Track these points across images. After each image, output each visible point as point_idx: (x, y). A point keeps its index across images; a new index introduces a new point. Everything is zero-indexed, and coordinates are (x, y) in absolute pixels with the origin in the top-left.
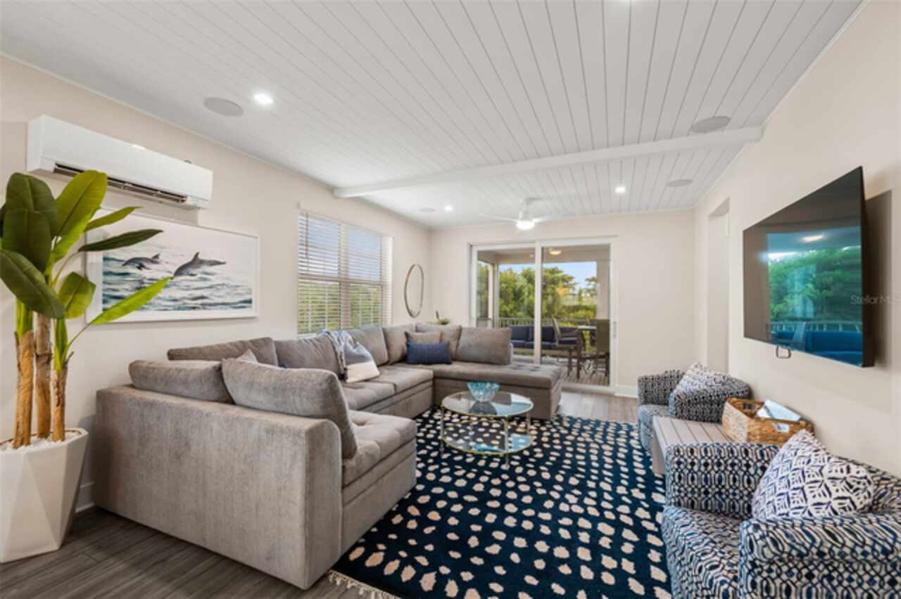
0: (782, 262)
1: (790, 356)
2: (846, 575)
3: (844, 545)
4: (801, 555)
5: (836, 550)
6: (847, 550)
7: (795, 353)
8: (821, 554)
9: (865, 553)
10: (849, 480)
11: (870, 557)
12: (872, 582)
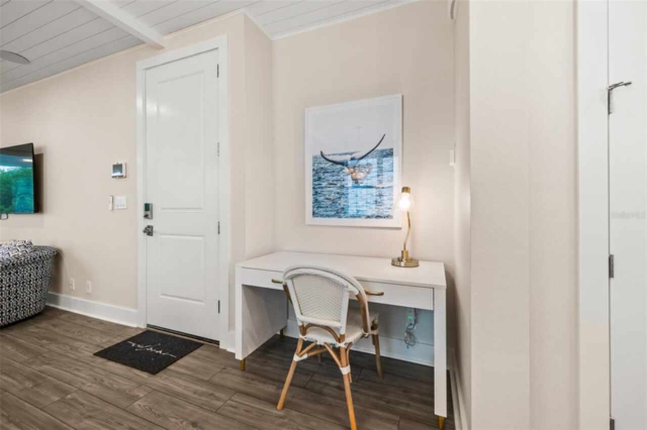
0: (9, 172)
1: (8, 217)
2: (22, 270)
3: (21, 260)
4: (6, 267)
5: (19, 262)
6: (22, 261)
7: (10, 215)
8: (13, 265)
9: (28, 261)
10: (25, 245)
11: (30, 262)
12: (31, 270)
